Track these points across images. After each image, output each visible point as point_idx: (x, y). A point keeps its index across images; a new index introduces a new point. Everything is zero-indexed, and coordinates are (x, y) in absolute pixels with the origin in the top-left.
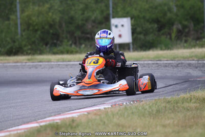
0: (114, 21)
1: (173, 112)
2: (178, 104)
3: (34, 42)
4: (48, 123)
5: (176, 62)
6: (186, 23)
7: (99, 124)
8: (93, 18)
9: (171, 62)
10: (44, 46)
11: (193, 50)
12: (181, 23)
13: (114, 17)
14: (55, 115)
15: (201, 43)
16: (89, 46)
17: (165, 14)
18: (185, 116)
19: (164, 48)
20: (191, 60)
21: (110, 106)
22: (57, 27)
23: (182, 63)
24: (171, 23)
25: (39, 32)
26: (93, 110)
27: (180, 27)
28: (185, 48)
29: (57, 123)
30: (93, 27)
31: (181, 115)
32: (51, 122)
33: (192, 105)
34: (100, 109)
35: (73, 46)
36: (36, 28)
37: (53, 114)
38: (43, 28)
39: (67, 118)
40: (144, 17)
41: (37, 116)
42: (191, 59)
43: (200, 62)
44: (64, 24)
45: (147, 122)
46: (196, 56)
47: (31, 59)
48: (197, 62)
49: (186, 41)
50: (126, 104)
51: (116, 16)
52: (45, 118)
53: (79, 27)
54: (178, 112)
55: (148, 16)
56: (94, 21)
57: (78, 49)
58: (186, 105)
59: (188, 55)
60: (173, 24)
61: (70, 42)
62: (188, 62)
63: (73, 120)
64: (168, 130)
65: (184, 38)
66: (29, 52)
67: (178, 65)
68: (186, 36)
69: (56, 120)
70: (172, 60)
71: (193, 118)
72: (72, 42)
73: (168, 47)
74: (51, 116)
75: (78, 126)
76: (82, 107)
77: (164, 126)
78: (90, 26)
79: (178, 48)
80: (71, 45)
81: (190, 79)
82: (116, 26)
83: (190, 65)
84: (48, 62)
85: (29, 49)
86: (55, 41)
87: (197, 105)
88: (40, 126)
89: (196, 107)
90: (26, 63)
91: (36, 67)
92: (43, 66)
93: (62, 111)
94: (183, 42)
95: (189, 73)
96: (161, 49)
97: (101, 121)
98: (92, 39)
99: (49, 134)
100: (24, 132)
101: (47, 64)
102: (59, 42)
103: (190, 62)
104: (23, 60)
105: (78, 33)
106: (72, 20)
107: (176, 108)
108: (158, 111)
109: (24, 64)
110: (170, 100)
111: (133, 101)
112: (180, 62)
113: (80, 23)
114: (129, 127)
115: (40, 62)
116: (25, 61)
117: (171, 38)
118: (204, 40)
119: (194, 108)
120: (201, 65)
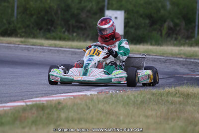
0: (108, 13)
2: (163, 97)
3: (28, 26)
4: (34, 103)
6: (177, 21)
7: (84, 109)
8: (88, 8)
9: (160, 57)
10: (38, 31)
11: (182, 48)
12: (173, 21)
13: (108, 9)
14: (42, 97)
15: (191, 42)
16: (81, 35)
17: (158, 11)
18: (168, 109)
19: (154, 43)
20: (179, 58)
21: (96, 93)
22: (53, 13)
23: (170, 59)
24: (163, 20)
25: (34, 17)
26: (79, 95)
27: (171, 24)
28: (174, 45)
29: (43, 103)
30: (87, 16)
31: (164, 108)
32: (38, 102)
33: (177, 99)
34: (86, 95)
35: (66, 33)
36: (33, 12)
37: (40, 95)
38: (39, 13)
39: (53, 100)
40: (138, 12)
41: (24, 96)
42: (179, 56)
43: (188, 60)
44: (59, 12)
45: (131, 111)
46: (184, 54)
47: (24, 42)
48: (184, 60)
49: (176, 39)
50: (113, 92)
51: (111, 7)
52: (32, 98)
53: (73, 16)
54: (162, 105)
55: (142, 11)
56: (89, 11)
57: (70, 36)
58: (170, 98)
59: (177, 52)
60: (165, 22)
61: (64, 30)
62: (176, 59)
63: (59, 103)
64: (150, 120)
65: (174, 36)
66: (23, 34)
67: (166, 61)
68: (177, 34)
69: (43, 101)
71: (176, 111)
72: (66, 29)
73: (158, 43)
74: (38, 97)
75: (63, 108)
77: (147, 117)
78: (84, 16)
79: (168, 45)
80: (64, 32)
81: (176, 75)
83: (177, 62)
84: (40, 46)
85: (22, 32)
86: (49, 27)
87: (181, 99)
88: (27, 105)
89: (179, 102)
90: (19, 44)
91: (28, 50)
92: (35, 50)
93: (49, 93)
94: (174, 39)
95: (176, 69)
96: (151, 44)
97: (87, 105)
98: (85, 28)
99: (34, 113)
100: (11, 109)
101: (39, 47)
102: (53, 28)
103: (179, 59)
104: (17, 42)
105: (72, 22)
106: (68, 8)
107: (160, 101)
108: (142, 102)
109: (17, 46)
110: (155, 93)
111: (120, 90)
112: (168, 58)
113: (76, 12)
114: (113, 114)
115: (33, 45)
116: (18, 43)
117: (161, 35)
118: (193, 39)
119: (177, 102)
120: (189, 63)
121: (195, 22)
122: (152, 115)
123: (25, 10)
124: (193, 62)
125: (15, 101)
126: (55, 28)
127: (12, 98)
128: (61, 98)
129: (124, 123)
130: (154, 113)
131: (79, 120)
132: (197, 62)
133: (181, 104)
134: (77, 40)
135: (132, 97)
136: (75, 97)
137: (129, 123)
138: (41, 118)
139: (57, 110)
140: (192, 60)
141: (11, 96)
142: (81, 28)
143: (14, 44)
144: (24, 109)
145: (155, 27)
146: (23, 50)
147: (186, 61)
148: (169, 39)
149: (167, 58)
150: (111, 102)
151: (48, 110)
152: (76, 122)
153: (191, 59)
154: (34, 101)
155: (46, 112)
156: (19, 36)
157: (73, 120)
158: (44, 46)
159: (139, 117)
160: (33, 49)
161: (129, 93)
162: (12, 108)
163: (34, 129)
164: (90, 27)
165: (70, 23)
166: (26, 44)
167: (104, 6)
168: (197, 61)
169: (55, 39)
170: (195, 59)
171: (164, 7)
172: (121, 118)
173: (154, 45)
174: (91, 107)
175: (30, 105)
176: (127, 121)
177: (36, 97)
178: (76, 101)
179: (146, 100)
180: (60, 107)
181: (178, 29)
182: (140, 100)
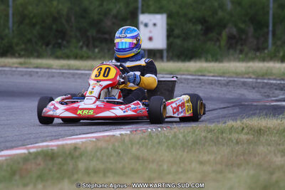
0: (143, 18)
1: (216, 145)
2: (224, 135)
3: (30, 41)
4: (39, 150)
5: (225, 79)
6: (242, 26)
7: (112, 155)
8: (114, 12)
9: (219, 78)
10: (44, 47)
11: (251, 64)
12: (236, 26)
13: (143, 12)
14: (51, 140)
15: (262, 55)
16: (106, 51)
17: (215, 13)
18: (232, 151)
20: (247, 78)
21: (129, 132)
22: (64, 21)
23: (234, 81)
24: (222, 25)
25: (38, 27)
26: (103, 136)
27: (234, 31)
28: (240, 60)
29: (52, 150)
30: (114, 23)
31: (225, 150)
32: (45, 149)
33: (243, 137)
34: (114, 135)
35: (85, 49)
36: (34, 21)
37: (48, 138)
38: (43, 22)
39: (67, 144)
40: (185, 15)
41: (25, 140)
42: (247, 76)
43: (259, 81)
44: (73, 19)
45: (178, 157)
46: (254, 73)
47: (25, 63)
48: (254, 80)
49: (241, 52)
50: (152, 130)
51: (147, 10)
52: (36, 143)
53: (94, 24)
54: (223, 145)
55: (191, 13)
56: (115, 17)
57: (90, 53)
58: (235, 136)
59: (243, 69)
60: (225, 27)
61: (81, 44)
62: (242, 80)
63: (76, 148)
64: (207, 168)
65: (239, 47)
66: (22, 53)
67: (228, 83)
68: (242, 45)
69: (52, 146)
70: (220, 76)
71: (244, 154)
72: (84, 43)
73: (216, 58)
74: (46, 141)
75: (81, 155)
77: (201, 163)
78: (109, 23)
79: (230, 60)
80: (81, 47)
81: (243, 103)
82: (146, 25)
83: (244, 84)
84: (48, 68)
85: (22, 50)
86: (60, 41)
87: (250, 137)
88: (29, 153)
89: (248, 140)
90: (17, 67)
91: (30, 74)
92: (40, 74)
93: (61, 135)
94: (238, 52)
95: (243, 95)
96: (207, 60)
97: (115, 151)
99: (40, 164)
100: (6, 160)
101: (46, 70)
102: (65, 43)
103: (246, 80)
104: (14, 63)
105: (92, 32)
106: (84, 13)
107: (220, 140)
108: (195, 143)
109: (14, 69)
110: (213, 129)
111: (162, 128)
112: (231, 79)
113: (96, 17)
114: (153, 162)
115: (37, 67)
116: (16, 65)
117: (220, 47)
118: (266, 51)
119: (245, 141)
120: (261, 84)
121: (268, 27)
122: (209, 160)
123: (22, 18)
124: (267, 84)
125: (12, 148)
126: (68, 42)
127: (8, 144)
128: (78, 141)
129: (169, 173)
130: (212, 158)
131: (105, 172)
132: (271, 84)
133: (250, 143)
134: (100, 59)
135: (181, 136)
136: (97, 139)
137: (177, 173)
138: (50, 170)
139: (72, 158)
140: (265, 81)
141: (6, 141)
142: (106, 40)
143: (10, 67)
144: (26, 159)
145: (211, 35)
146: (22, 75)
147: (257, 82)
148: (231, 51)
149: (229, 79)
150: (150, 143)
151: (60, 159)
152: (101, 175)
153: (265, 79)
154: (39, 147)
155: (57, 162)
156: (17, 55)
157: (96, 172)
158: (52, 68)
159: (190, 164)
160: (37, 72)
161: (175, 130)
162: (8, 158)
163: (40, 186)
165: (89, 34)
166: (27, 66)
167: (136, 9)
168: (272, 81)
169: (68, 57)
170: (269, 79)
171: (222, 6)
172: (165, 167)
173: (210, 61)
174: (122, 152)
175: (34, 152)
176: (173, 170)
177: (43, 141)
178: (99, 144)
179: (201, 139)
180: (77, 154)
181: (244, 37)
182: (192, 139)
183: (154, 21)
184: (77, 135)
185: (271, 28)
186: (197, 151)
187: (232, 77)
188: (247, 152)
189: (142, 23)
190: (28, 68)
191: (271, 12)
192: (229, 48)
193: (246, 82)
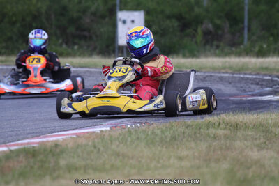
0: (121, 15)
1: (194, 140)
2: (202, 130)
3: (10, 39)
4: (22, 147)
5: (202, 74)
6: (218, 22)
7: (92, 152)
8: (93, 9)
11: (227, 59)
12: (212, 22)
13: (121, 10)
14: (33, 137)
15: (238, 50)
16: (85, 48)
17: (192, 9)
18: (210, 146)
19: (187, 54)
20: (223, 73)
21: (108, 129)
22: (44, 20)
23: (211, 76)
24: (198, 21)
25: (18, 25)
26: (84, 133)
27: (210, 26)
28: (216, 55)
29: (33, 147)
30: (92, 21)
31: (203, 146)
32: (26, 146)
33: (221, 132)
34: (94, 132)
35: (64, 46)
36: (14, 19)
37: (29, 136)
38: (23, 20)
39: (48, 142)
40: (162, 12)
41: (7, 137)
42: (223, 71)
43: (235, 75)
44: (53, 16)
45: (157, 152)
46: (231, 68)
47: (6, 61)
48: (231, 75)
49: (218, 47)
50: (131, 126)
51: (125, 7)
52: (18, 140)
53: (73, 21)
54: (201, 140)
55: (168, 11)
56: (94, 14)
57: (70, 50)
58: (212, 131)
59: (220, 65)
60: (202, 23)
61: (60, 41)
62: (219, 75)
63: (56, 145)
64: (185, 163)
65: (215, 43)
66: (3, 51)
67: (205, 78)
68: (218, 40)
69: (33, 143)
71: (221, 149)
72: (63, 40)
73: (193, 54)
74: (27, 138)
75: (62, 152)
76: (70, 127)
77: (180, 159)
78: (88, 20)
79: (206, 56)
80: (61, 45)
82: (124, 22)
83: (221, 78)
87: (227, 132)
88: (11, 151)
89: (225, 135)
93: (42, 132)
94: (214, 47)
95: (220, 90)
96: (184, 56)
97: (95, 147)
98: (91, 38)
99: (22, 162)
103: (222, 75)
105: (71, 30)
106: (64, 10)
107: (198, 135)
108: (174, 138)
110: (191, 124)
111: (141, 123)
112: (209, 74)
113: (75, 15)
114: (132, 158)
117: (196, 43)
118: (242, 46)
119: (223, 136)
120: (238, 79)
121: (243, 22)
122: (188, 156)
124: (243, 78)
128: (60, 138)
129: (148, 169)
130: (190, 153)
131: (86, 168)
132: (248, 78)
133: (227, 138)
134: (80, 56)
135: (158, 132)
136: (78, 135)
137: (156, 168)
138: (32, 167)
139: (53, 155)
140: (242, 76)
142: (85, 38)
144: (7, 156)
145: (188, 31)
147: (233, 77)
148: (208, 47)
149: (207, 74)
150: (129, 139)
151: (41, 157)
152: (82, 171)
153: (240, 74)
154: (22, 144)
155: (39, 159)
157: (76, 169)
159: (169, 159)
161: (154, 126)
163: (22, 184)
164: (97, 36)
165: (68, 31)
166: (8, 63)
167: (115, 6)
168: (248, 76)
170: (245, 74)
171: (198, 3)
173: (188, 57)
174: (102, 149)
175: (16, 150)
176: (152, 165)
177: (24, 139)
178: (80, 141)
179: (179, 135)
180: (58, 150)
181: (220, 32)
182: (170, 135)
183: (132, 18)
184: (58, 132)
185: (246, 24)
186: (176, 147)
187: (208, 72)
188: (224, 147)
189: (120, 20)
190: (9, 65)
191: (246, 8)
192: (205, 44)
193: (222, 77)
